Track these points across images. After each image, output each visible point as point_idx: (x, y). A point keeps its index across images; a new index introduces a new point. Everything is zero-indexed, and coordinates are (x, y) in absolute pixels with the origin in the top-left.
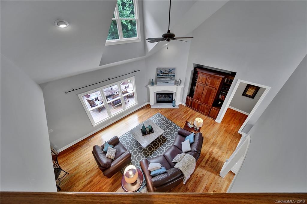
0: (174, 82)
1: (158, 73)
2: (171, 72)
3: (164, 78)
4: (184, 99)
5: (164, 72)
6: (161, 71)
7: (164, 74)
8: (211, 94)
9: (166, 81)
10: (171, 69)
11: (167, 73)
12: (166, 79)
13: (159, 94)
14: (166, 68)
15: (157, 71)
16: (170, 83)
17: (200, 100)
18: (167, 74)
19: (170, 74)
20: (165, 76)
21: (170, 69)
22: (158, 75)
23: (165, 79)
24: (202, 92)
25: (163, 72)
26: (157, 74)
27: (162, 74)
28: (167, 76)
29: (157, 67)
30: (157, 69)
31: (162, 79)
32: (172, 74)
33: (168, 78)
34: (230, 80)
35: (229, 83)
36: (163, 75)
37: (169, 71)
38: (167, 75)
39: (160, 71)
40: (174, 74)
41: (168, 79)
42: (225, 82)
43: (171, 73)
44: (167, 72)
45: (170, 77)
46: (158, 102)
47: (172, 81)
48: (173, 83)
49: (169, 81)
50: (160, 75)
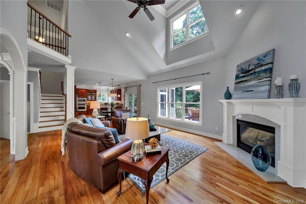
0: (267, 87)
1: (238, 73)
2: (262, 63)
3: (245, 81)
5: (247, 68)
6: (243, 67)
7: (247, 72)
9: (250, 86)
10: (261, 58)
11: (252, 70)
12: (250, 83)
14: (251, 60)
15: (237, 70)
16: (257, 92)
18: (252, 72)
19: (257, 70)
20: (248, 76)
21: (258, 59)
23: (246, 84)
26: (236, 76)
27: (242, 75)
28: (252, 76)
29: (238, 64)
30: (238, 66)
32: (263, 68)
33: (254, 79)
36: (244, 77)
37: (257, 62)
38: (251, 74)
39: (240, 69)
40: (267, 67)
41: (253, 82)
43: (261, 66)
44: (253, 67)
45: (257, 75)
47: (261, 86)
48: (263, 92)
49: (255, 87)
50: (240, 76)
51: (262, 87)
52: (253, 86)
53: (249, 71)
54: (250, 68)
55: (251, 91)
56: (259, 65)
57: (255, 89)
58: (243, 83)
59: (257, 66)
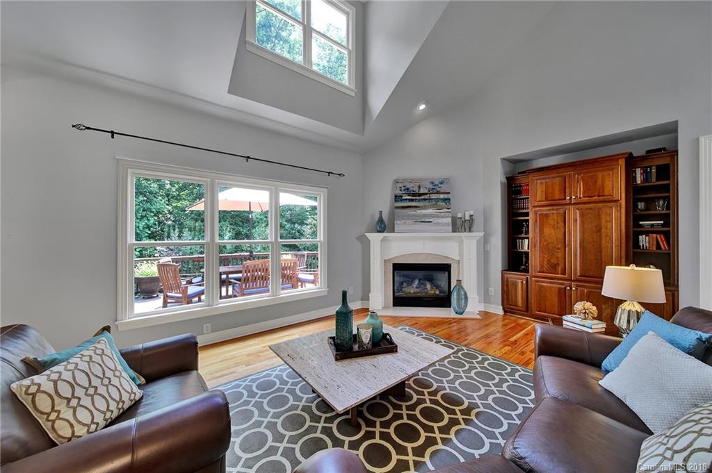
0: (449, 220)
1: (398, 192)
2: (438, 189)
3: (416, 207)
4: (492, 289)
5: (416, 189)
6: (408, 186)
7: (416, 195)
8: (603, 230)
9: (425, 216)
10: (436, 183)
11: (426, 194)
12: (424, 212)
13: (401, 269)
14: (421, 180)
15: (394, 187)
16: (438, 224)
17: (560, 269)
18: (426, 197)
19: (433, 196)
20: (419, 201)
21: (432, 183)
22: (397, 198)
23: (419, 211)
24: (560, 236)
25: (414, 189)
26: (396, 196)
27: (408, 197)
28: (426, 203)
29: (395, 178)
30: (396, 182)
31: (411, 212)
32: (442, 196)
33: (430, 207)
34: (658, 167)
35: (657, 180)
36: (412, 200)
37: (431, 186)
38: (425, 199)
39: (403, 188)
40: (446, 196)
41: (430, 211)
42: (639, 182)
43: (438, 193)
44: (427, 192)
45: (435, 203)
46: (399, 301)
47: (443, 217)
48: (448, 224)
49: (433, 217)
50: (403, 198)
51: (443, 219)
52: (431, 216)
53: (420, 195)
54: (422, 191)
55: (429, 222)
56: (435, 191)
57: (435, 220)
58: (412, 209)
59: (431, 192)
